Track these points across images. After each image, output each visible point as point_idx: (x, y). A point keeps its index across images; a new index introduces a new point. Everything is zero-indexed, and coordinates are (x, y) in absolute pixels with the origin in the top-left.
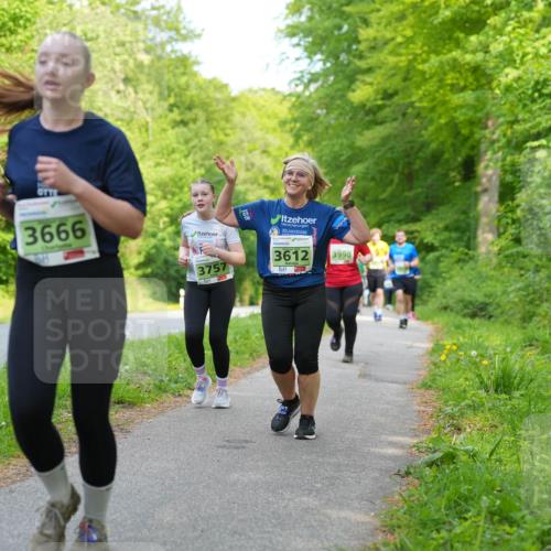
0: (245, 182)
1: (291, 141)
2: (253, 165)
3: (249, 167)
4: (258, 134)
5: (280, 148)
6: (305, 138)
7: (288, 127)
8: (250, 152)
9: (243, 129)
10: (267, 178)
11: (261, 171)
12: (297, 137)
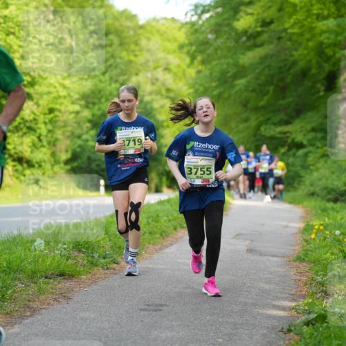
0: (151, 93)
1: (188, 60)
2: (157, 80)
3: (154, 81)
4: (161, 55)
5: (179, 66)
6: (199, 58)
7: (185, 50)
8: (155, 68)
9: (149, 50)
10: (168, 90)
11: (163, 84)
12: (193, 58)
